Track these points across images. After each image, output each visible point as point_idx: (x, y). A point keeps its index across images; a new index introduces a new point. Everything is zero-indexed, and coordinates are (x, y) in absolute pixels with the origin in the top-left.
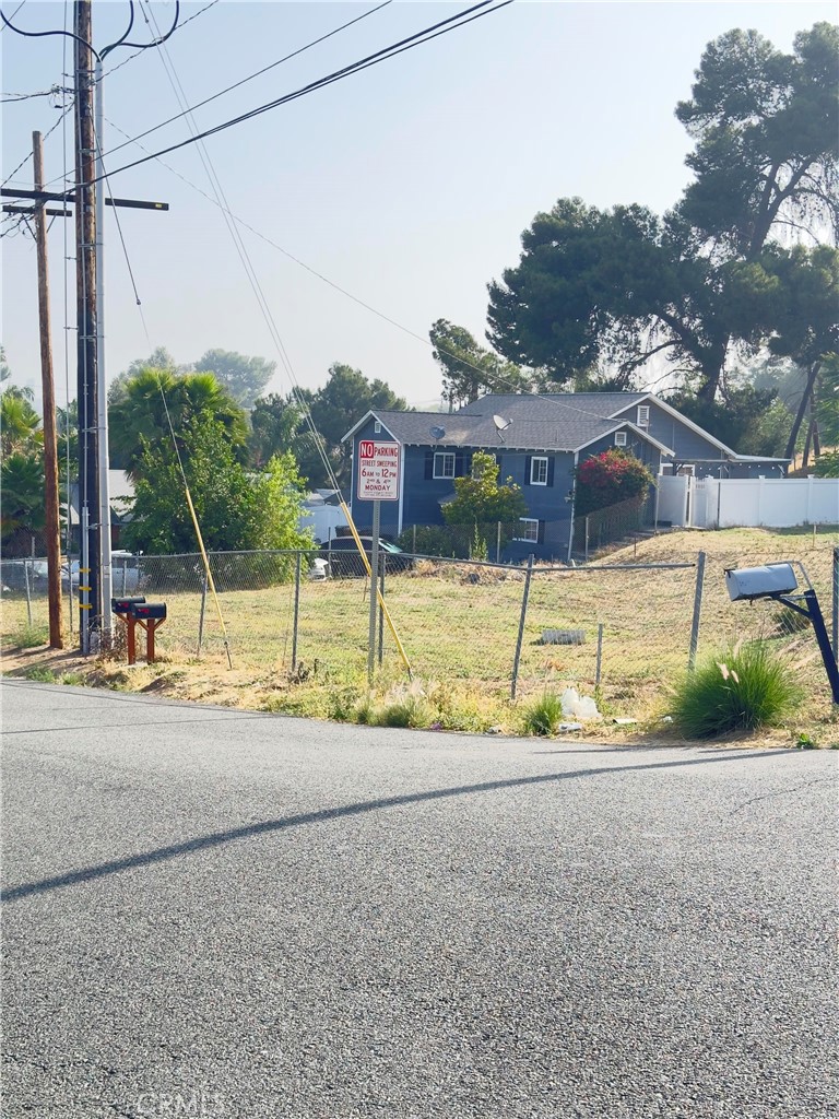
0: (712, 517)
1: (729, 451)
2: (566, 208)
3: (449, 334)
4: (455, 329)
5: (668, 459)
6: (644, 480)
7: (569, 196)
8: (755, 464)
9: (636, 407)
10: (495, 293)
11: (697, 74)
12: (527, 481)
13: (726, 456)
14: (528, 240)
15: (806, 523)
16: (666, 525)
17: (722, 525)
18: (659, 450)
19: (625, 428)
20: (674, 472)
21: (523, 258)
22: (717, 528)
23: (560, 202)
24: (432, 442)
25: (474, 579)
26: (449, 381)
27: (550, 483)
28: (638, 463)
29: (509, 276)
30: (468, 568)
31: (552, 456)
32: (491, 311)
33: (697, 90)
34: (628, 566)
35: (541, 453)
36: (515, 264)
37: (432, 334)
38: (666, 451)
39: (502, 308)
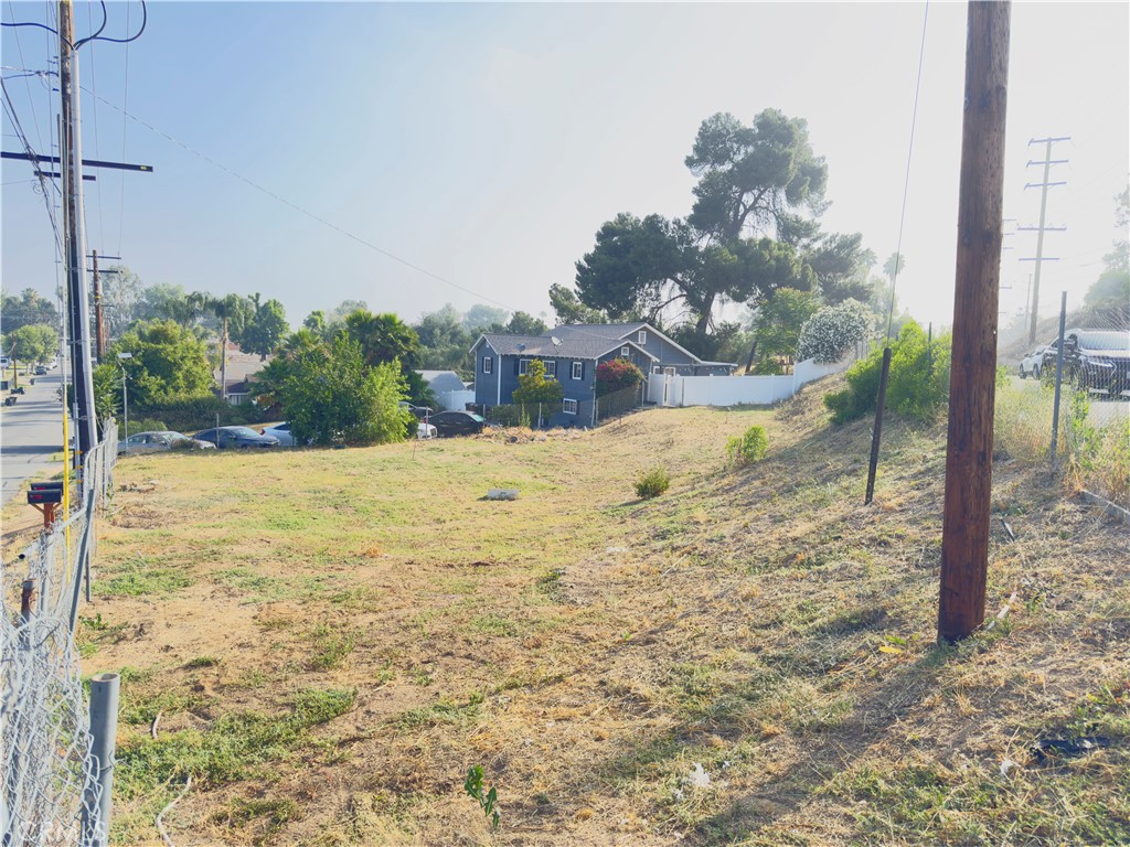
0: (679, 400)
1: (696, 359)
2: (622, 219)
3: (560, 292)
4: (563, 289)
5: (656, 364)
6: (637, 377)
7: (623, 211)
8: (710, 367)
9: (637, 332)
10: (580, 267)
11: (697, 139)
12: (571, 377)
13: (695, 362)
14: (600, 237)
15: (740, 403)
16: (652, 404)
17: (685, 404)
18: (650, 358)
19: (628, 345)
20: (661, 372)
21: (597, 247)
22: (681, 406)
23: (619, 215)
24: (517, 353)
25: (514, 440)
26: (559, 318)
27: (583, 379)
28: (633, 366)
29: (588, 258)
30: (512, 431)
31: (584, 362)
32: (578, 278)
33: (696, 149)
34: (615, 431)
35: (577, 360)
36: (591, 250)
37: (550, 292)
38: (654, 359)
39: (584, 277)
